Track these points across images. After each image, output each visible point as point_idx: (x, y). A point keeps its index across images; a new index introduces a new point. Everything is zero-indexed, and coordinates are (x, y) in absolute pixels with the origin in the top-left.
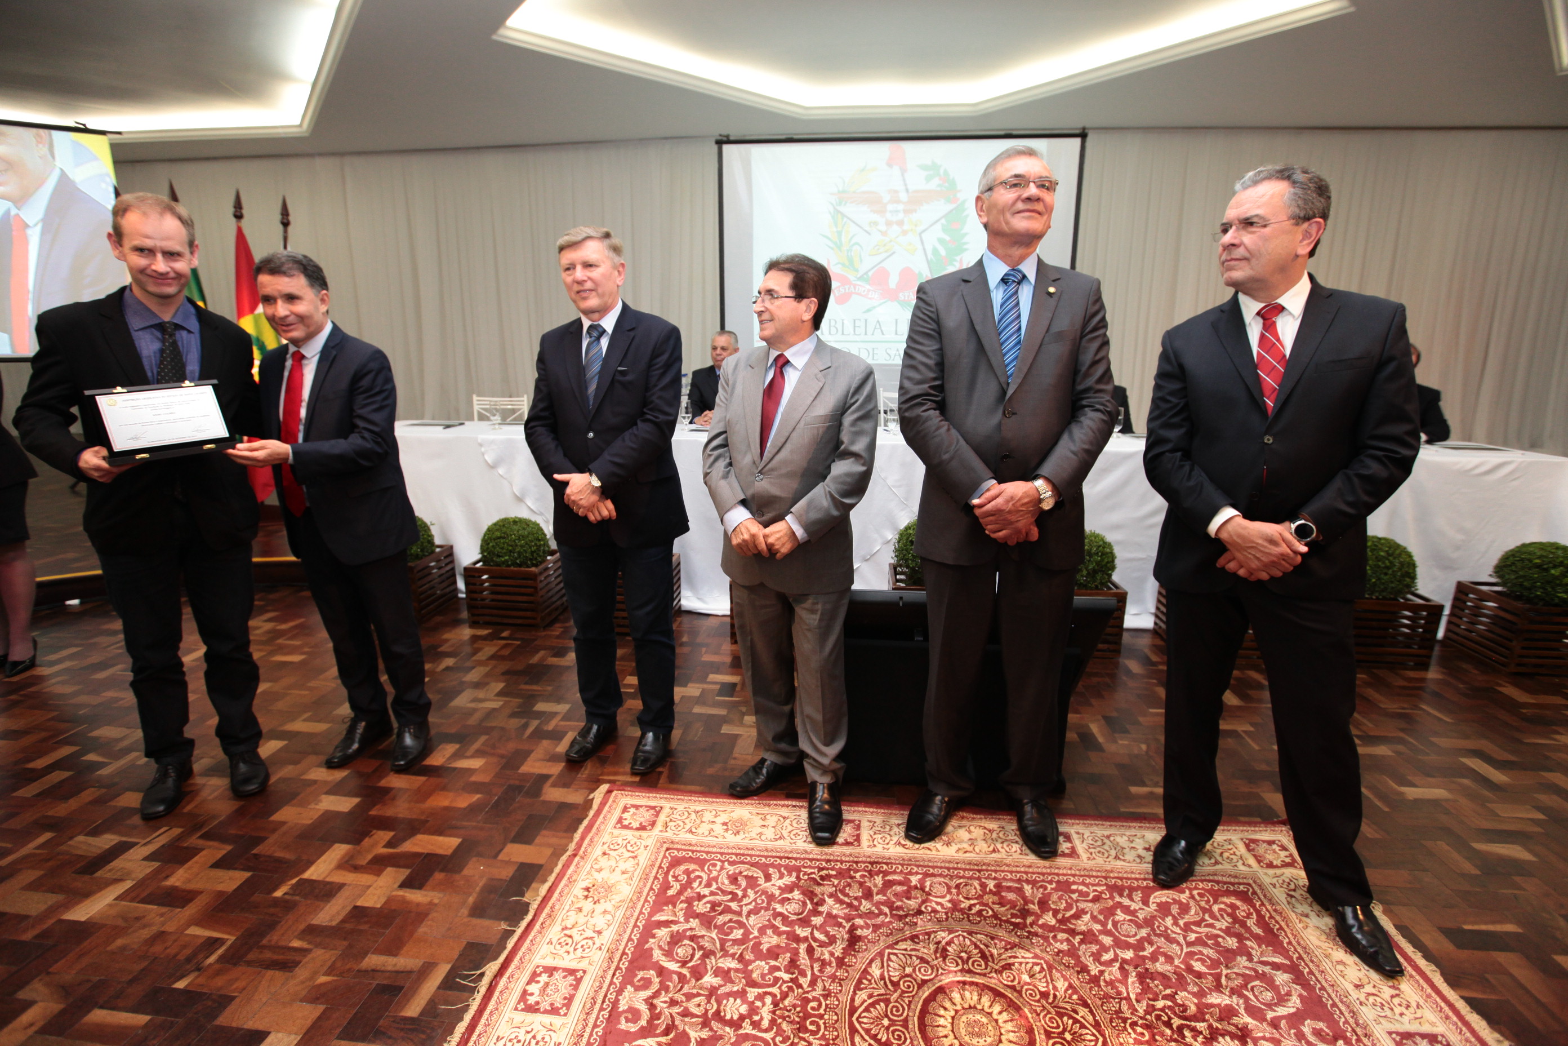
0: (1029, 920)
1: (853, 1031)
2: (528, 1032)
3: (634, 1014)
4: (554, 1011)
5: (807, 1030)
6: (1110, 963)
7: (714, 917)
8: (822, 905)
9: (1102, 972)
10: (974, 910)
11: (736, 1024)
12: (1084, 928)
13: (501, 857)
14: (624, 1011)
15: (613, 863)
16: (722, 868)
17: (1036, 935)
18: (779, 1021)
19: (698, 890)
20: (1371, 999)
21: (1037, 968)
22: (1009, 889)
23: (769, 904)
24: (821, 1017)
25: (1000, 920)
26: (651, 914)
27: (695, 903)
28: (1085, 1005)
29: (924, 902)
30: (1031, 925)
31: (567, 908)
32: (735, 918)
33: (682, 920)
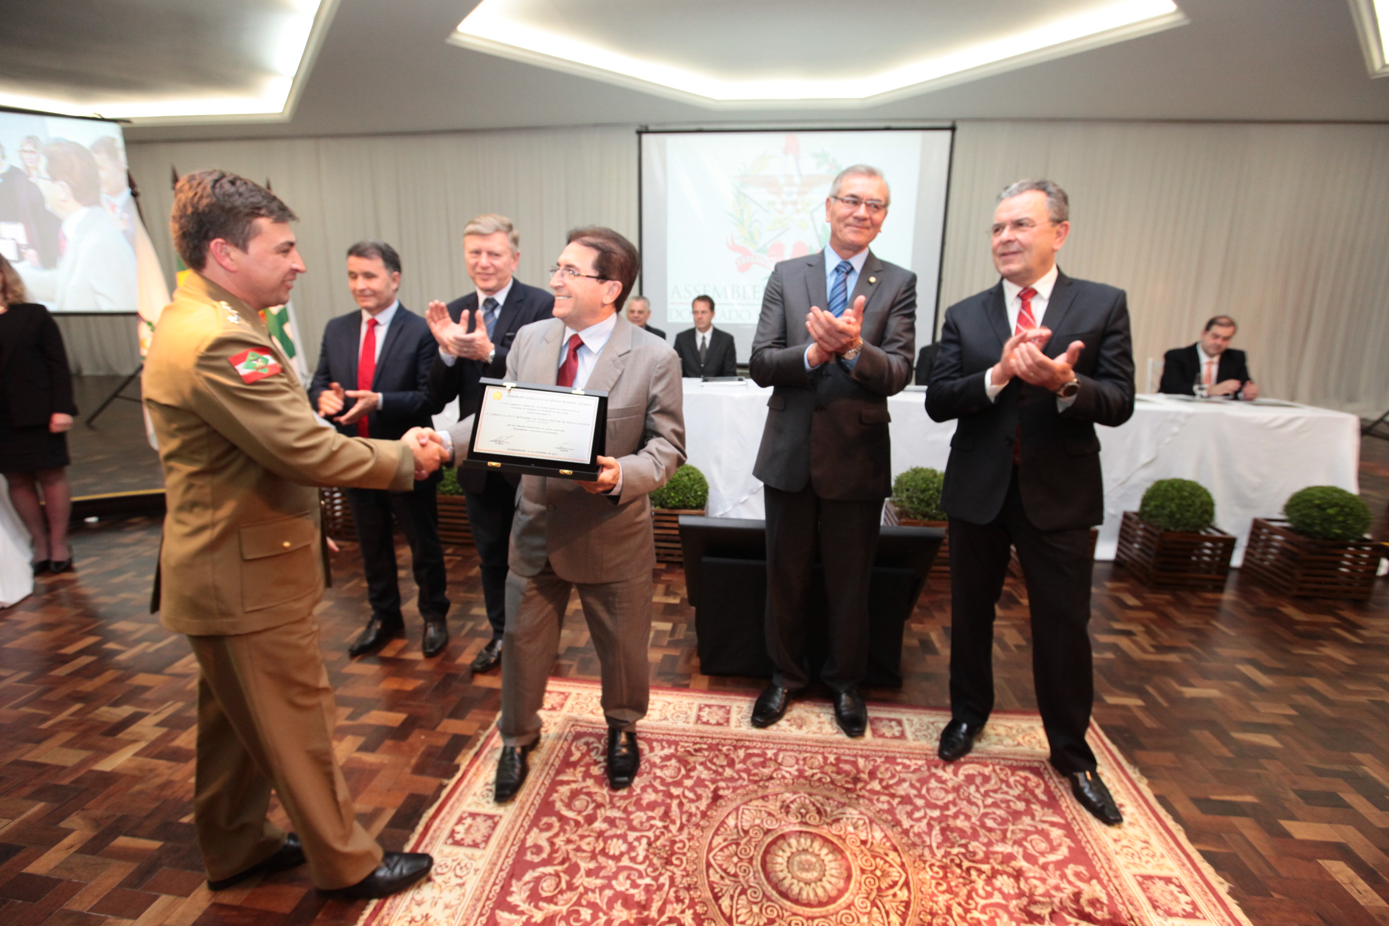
0: (859, 786)
1: (709, 865)
2: (454, 860)
3: (538, 849)
4: (475, 845)
5: (672, 864)
6: (919, 820)
8: (693, 771)
9: (912, 826)
10: (816, 777)
11: (617, 858)
12: (902, 793)
13: (439, 729)
14: (530, 847)
17: (863, 797)
18: (651, 856)
19: (595, 758)
20: (1125, 850)
21: (861, 822)
22: (846, 762)
23: (651, 769)
24: (684, 854)
25: (836, 785)
26: (556, 775)
27: (592, 768)
28: (895, 849)
29: (776, 770)
30: (860, 789)
33: (580, 779)
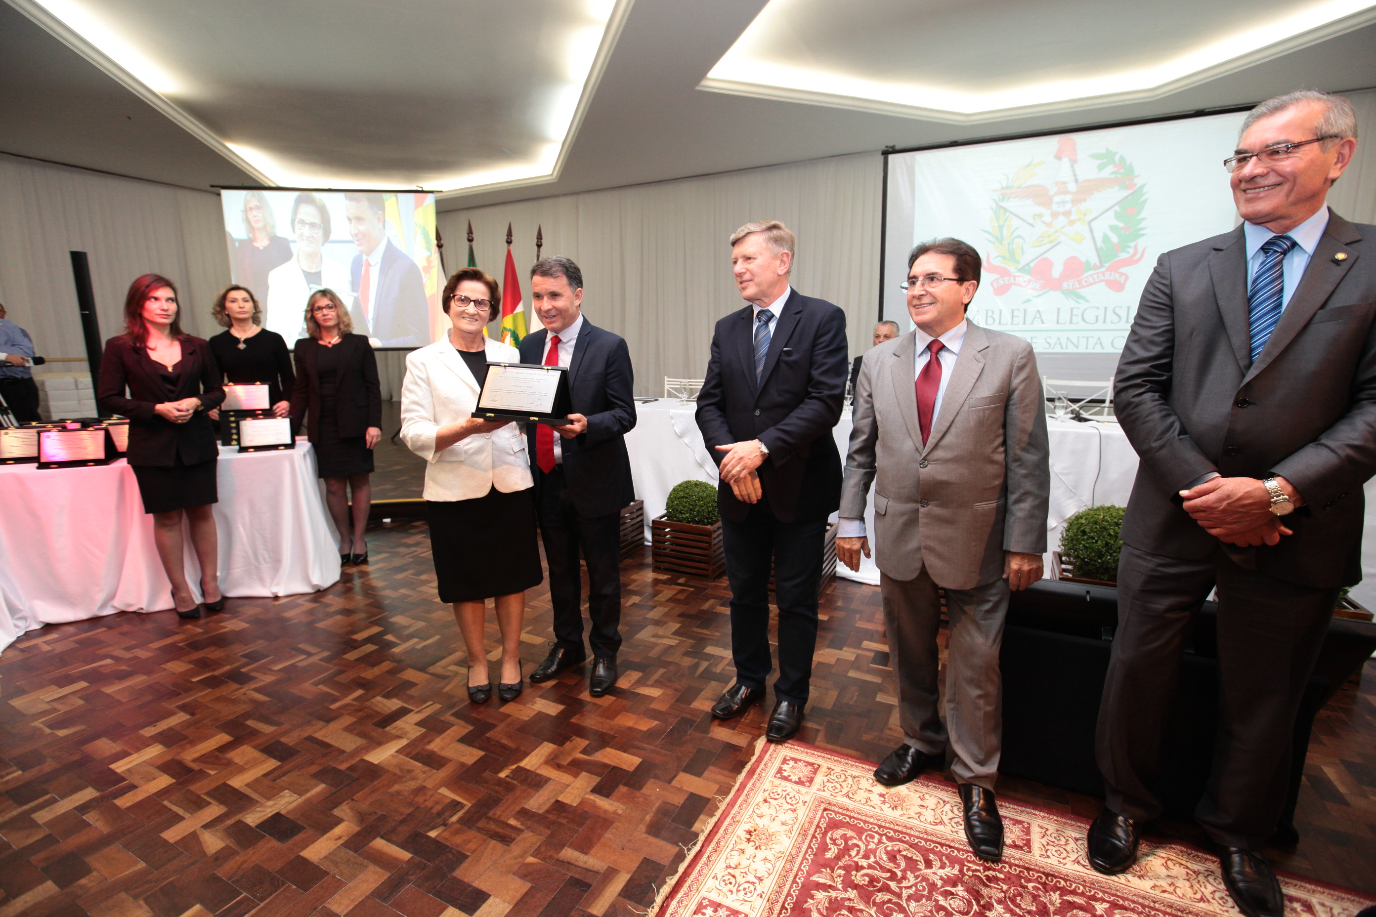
7: (872, 893)
8: (990, 910)
13: (674, 783)
15: (773, 811)
16: (880, 842)
19: (856, 859)
23: (930, 892)
26: (809, 874)
27: (854, 873)
31: (731, 846)
32: (895, 900)
33: (840, 887)
